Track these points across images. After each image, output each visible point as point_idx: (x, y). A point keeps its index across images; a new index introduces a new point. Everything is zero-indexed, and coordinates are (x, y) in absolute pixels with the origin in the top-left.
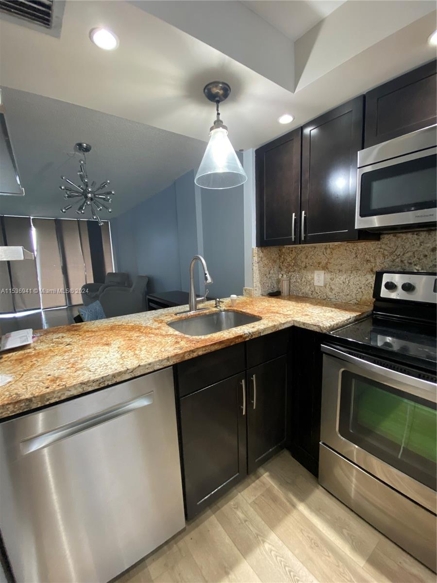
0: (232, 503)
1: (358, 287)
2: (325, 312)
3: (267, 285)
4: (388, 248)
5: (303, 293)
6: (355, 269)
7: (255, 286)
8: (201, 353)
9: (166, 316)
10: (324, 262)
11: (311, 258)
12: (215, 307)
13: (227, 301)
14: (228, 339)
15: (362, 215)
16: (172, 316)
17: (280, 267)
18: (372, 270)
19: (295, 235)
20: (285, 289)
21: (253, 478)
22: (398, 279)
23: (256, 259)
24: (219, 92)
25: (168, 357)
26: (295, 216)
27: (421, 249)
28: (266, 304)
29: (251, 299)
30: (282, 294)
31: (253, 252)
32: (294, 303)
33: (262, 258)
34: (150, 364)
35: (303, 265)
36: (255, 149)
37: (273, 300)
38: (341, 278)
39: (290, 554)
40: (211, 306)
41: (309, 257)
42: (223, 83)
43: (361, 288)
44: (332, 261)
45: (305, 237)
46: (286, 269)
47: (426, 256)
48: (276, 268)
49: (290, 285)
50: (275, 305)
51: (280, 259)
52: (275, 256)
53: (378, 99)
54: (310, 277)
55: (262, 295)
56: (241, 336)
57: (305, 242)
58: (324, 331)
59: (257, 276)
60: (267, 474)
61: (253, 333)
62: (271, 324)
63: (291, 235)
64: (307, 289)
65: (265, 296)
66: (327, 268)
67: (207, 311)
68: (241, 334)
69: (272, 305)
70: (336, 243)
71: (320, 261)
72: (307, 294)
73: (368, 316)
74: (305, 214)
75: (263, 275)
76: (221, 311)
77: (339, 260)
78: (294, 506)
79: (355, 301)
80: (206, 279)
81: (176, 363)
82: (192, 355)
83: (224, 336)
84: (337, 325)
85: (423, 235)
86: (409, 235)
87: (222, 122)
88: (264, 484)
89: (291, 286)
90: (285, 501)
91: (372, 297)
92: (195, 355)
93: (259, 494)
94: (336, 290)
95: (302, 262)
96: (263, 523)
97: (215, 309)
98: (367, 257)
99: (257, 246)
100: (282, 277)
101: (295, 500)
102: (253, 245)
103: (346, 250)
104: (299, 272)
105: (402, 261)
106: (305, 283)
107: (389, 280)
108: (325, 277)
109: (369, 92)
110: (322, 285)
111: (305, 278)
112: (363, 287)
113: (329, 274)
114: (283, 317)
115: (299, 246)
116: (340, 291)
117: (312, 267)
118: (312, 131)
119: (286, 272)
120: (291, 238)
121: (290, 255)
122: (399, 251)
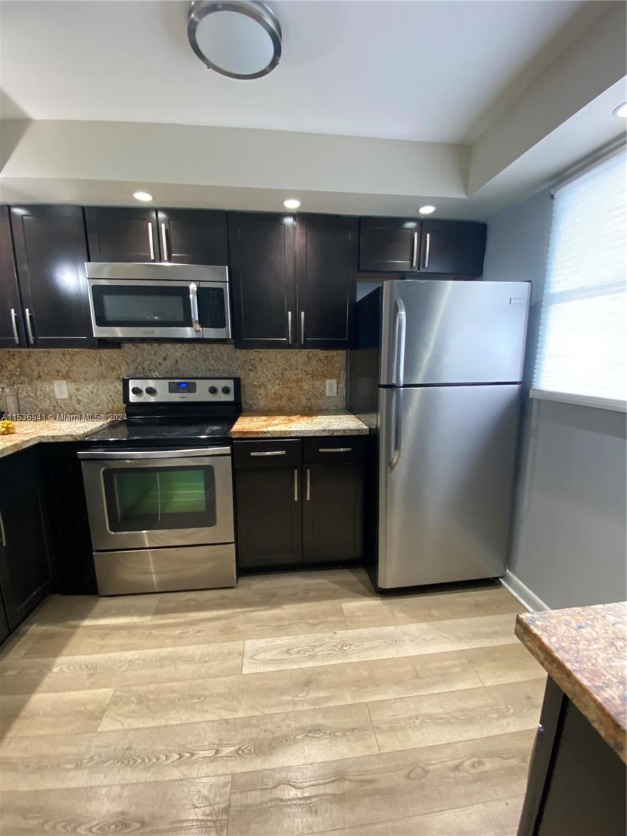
1: (108, 395)
4: (130, 357)
6: (102, 377)
10: (64, 371)
11: (45, 366)
15: (99, 324)
18: (119, 378)
19: (19, 336)
20: (10, 406)
22: (143, 384)
26: (15, 313)
27: (156, 358)
35: (35, 374)
38: (87, 388)
41: (42, 364)
43: (111, 396)
44: (74, 369)
45: (34, 340)
46: (7, 381)
47: (160, 364)
49: (18, 402)
53: (97, 218)
54: (48, 389)
57: (36, 345)
58: (79, 439)
63: (13, 335)
64: (46, 404)
66: (70, 378)
71: (58, 368)
73: (122, 422)
74: (30, 312)
77: (82, 368)
78: (76, 627)
79: (107, 409)
84: (90, 431)
85: (156, 345)
86: (145, 345)
89: (21, 403)
90: (65, 630)
91: (123, 404)
94: (85, 400)
95: (33, 370)
98: (112, 364)
100: (3, 392)
103: (88, 356)
104: (29, 383)
105: (143, 369)
106: (42, 397)
107: (135, 386)
108: (68, 389)
109: (87, 207)
110: (67, 397)
111: (41, 390)
112: (113, 395)
113: (73, 384)
114: (22, 436)
115: (23, 350)
116: (89, 401)
117: (49, 377)
118: (24, 217)
119: (8, 385)
120: (14, 340)
121: (10, 361)
122: (140, 359)
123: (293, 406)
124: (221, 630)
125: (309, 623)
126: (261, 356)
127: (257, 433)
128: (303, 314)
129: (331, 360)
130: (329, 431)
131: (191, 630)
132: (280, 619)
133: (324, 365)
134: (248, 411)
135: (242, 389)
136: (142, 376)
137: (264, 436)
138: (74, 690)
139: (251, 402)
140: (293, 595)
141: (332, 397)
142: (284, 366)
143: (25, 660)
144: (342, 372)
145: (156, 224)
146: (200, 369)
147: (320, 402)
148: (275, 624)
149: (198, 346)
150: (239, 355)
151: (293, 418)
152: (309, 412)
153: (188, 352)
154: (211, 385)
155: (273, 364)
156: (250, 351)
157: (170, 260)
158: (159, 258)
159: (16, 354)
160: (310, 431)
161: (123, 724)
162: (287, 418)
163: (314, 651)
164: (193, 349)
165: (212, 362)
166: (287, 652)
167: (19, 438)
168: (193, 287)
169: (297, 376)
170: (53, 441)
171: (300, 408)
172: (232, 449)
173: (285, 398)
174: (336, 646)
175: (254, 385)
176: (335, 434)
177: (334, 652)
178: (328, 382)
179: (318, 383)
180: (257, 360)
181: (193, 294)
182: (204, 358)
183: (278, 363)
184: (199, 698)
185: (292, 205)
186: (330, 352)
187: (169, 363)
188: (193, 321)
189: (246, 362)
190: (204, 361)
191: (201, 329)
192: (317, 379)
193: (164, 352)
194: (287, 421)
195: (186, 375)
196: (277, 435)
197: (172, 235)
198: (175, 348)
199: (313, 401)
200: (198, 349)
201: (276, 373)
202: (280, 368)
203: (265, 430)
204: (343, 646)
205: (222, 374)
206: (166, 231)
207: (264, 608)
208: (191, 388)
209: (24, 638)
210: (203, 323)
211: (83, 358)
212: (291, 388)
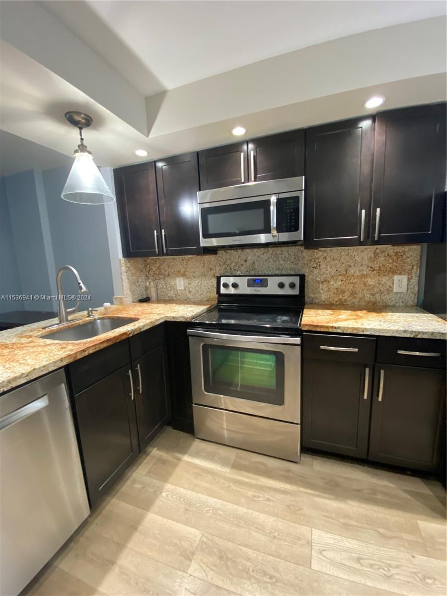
0: (129, 482)
1: (207, 288)
2: (187, 308)
3: (137, 292)
4: (222, 260)
5: (169, 297)
6: (204, 275)
7: (125, 294)
8: (91, 351)
9: (31, 331)
10: (182, 271)
11: (172, 268)
12: (87, 317)
13: (101, 309)
14: (114, 337)
15: (204, 237)
16: (40, 331)
17: (146, 276)
18: (214, 276)
19: (158, 248)
20: (153, 295)
21: (144, 456)
22: (231, 280)
23: (124, 268)
24: (81, 121)
25: (62, 358)
26: (157, 233)
27: (239, 260)
28: (140, 309)
29: (123, 307)
30: (152, 300)
31: (120, 262)
32: (163, 305)
33: (129, 268)
34: (44, 366)
35: (167, 273)
36: (113, 169)
37: (145, 305)
38: (195, 283)
39: (182, 489)
40: (83, 316)
41: (171, 267)
42: (85, 115)
43: (209, 289)
44: (188, 269)
45: (166, 251)
46: (152, 278)
47: (242, 265)
48: (143, 277)
49: (157, 291)
50: (147, 308)
51: (146, 269)
52: (141, 266)
53: (206, 158)
54: (173, 283)
55: (133, 302)
56: (125, 334)
57: (167, 254)
58: (188, 320)
59: (126, 284)
60: (155, 449)
61: (135, 329)
62: (148, 321)
63: (155, 249)
64: (171, 294)
65: (135, 302)
66: (185, 275)
67: (81, 321)
68: (125, 332)
69: (145, 309)
70: (190, 256)
71: (179, 269)
72: (172, 297)
73: (215, 308)
74: (164, 232)
75: (132, 283)
76: (95, 320)
77: (193, 269)
78: (179, 460)
79: (206, 298)
80: (81, 288)
81: (69, 362)
82: (83, 354)
83: (110, 335)
84: (196, 315)
85: (240, 251)
86: (233, 251)
87: (86, 147)
88: (154, 457)
89: (159, 292)
90: (173, 460)
91: (216, 295)
92: (86, 353)
93: (151, 465)
94: (193, 291)
95: (165, 271)
96: (158, 481)
97: (88, 319)
98: (210, 266)
99: (123, 257)
100: (149, 284)
101: (179, 455)
102: (119, 256)
103: (196, 261)
104: (163, 280)
105: (230, 269)
106: (170, 289)
107: (225, 282)
108: (184, 282)
109: (200, 151)
110: (183, 288)
111: (170, 284)
112: (210, 288)
113: (187, 280)
114: (156, 315)
115: (162, 258)
116: (196, 292)
117: (174, 275)
118: (163, 167)
119: (153, 280)
120: (155, 251)
121: (154, 265)
122: (228, 262)
123: (356, 301)
124: (288, 506)
125: (379, 533)
126: (325, 254)
127: (327, 327)
128: (378, 210)
129: (402, 256)
130: (412, 332)
131: (261, 495)
132: (347, 516)
133: (393, 261)
134: (311, 303)
135: (306, 285)
136: (229, 274)
137: (335, 331)
138: (174, 520)
139: (312, 296)
140: (358, 491)
141: (401, 293)
142: (348, 264)
143: (147, 478)
144: (415, 267)
145: (246, 154)
146: (271, 268)
147: (386, 298)
148: (342, 520)
149: (271, 250)
150: (305, 255)
151: (359, 313)
152: (376, 307)
153: (263, 254)
154: (280, 281)
155: (336, 262)
156: (315, 251)
157: (255, 180)
158: (248, 179)
159: (157, 260)
160: (388, 331)
161: (207, 575)
162: (354, 313)
163: (389, 571)
164: (267, 252)
165: (281, 262)
166: (359, 560)
167: (155, 317)
168: (273, 199)
169: (361, 272)
170: (173, 320)
171: (363, 303)
172: (302, 340)
173: (347, 293)
174: (416, 573)
175: (317, 281)
176: (419, 336)
177: (413, 581)
178: (396, 278)
179: (384, 280)
180: (321, 258)
181: (273, 204)
182: (275, 259)
183: (342, 260)
184: (270, 578)
185: (375, 103)
186: (400, 247)
187: (248, 264)
188: (272, 228)
189: (310, 260)
190: (275, 261)
191: (277, 234)
192: (385, 275)
193: (245, 255)
194: (354, 317)
195: (260, 273)
196: (349, 332)
197: (259, 160)
198: (253, 252)
199: (377, 296)
200: (271, 252)
201: (339, 269)
202: (344, 265)
203: (335, 325)
204: (425, 577)
205: (289, 271)
206: (254, 157)
207: (327, 496)
208: (264, 284)
209: (149, 458)
210: (279, 229)
211: (194, 263)
212: (355, 283)
